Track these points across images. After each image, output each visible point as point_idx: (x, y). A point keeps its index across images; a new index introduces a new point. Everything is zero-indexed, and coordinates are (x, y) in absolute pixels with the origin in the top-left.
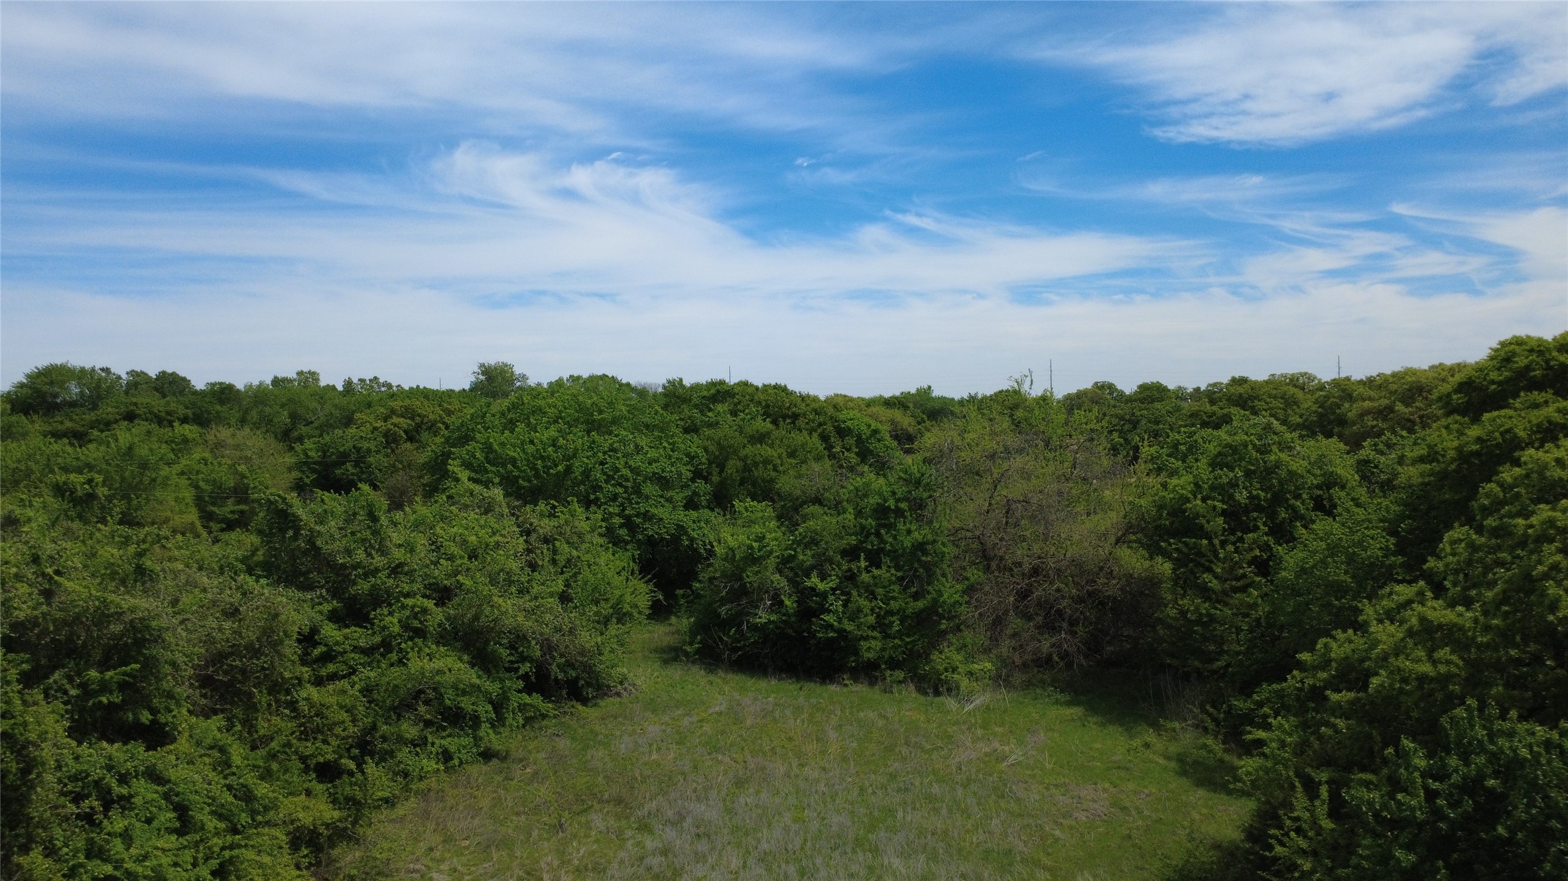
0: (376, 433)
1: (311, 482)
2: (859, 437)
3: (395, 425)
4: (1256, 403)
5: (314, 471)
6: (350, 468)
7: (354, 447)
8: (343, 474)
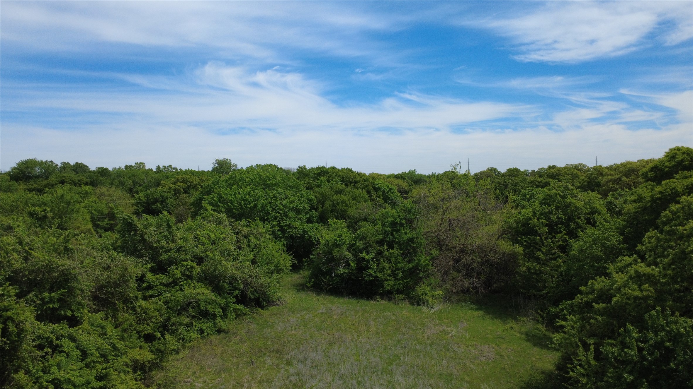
0: (170, 189)
1: (142, 211)
2: (384, 191)
3: (179, 186)
4: (560, 177)
5: (143, 206)
6: (159, 205)
7: (161, 196)
8: (156, 208)
